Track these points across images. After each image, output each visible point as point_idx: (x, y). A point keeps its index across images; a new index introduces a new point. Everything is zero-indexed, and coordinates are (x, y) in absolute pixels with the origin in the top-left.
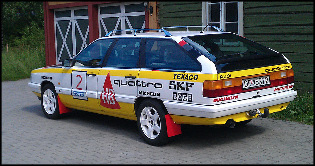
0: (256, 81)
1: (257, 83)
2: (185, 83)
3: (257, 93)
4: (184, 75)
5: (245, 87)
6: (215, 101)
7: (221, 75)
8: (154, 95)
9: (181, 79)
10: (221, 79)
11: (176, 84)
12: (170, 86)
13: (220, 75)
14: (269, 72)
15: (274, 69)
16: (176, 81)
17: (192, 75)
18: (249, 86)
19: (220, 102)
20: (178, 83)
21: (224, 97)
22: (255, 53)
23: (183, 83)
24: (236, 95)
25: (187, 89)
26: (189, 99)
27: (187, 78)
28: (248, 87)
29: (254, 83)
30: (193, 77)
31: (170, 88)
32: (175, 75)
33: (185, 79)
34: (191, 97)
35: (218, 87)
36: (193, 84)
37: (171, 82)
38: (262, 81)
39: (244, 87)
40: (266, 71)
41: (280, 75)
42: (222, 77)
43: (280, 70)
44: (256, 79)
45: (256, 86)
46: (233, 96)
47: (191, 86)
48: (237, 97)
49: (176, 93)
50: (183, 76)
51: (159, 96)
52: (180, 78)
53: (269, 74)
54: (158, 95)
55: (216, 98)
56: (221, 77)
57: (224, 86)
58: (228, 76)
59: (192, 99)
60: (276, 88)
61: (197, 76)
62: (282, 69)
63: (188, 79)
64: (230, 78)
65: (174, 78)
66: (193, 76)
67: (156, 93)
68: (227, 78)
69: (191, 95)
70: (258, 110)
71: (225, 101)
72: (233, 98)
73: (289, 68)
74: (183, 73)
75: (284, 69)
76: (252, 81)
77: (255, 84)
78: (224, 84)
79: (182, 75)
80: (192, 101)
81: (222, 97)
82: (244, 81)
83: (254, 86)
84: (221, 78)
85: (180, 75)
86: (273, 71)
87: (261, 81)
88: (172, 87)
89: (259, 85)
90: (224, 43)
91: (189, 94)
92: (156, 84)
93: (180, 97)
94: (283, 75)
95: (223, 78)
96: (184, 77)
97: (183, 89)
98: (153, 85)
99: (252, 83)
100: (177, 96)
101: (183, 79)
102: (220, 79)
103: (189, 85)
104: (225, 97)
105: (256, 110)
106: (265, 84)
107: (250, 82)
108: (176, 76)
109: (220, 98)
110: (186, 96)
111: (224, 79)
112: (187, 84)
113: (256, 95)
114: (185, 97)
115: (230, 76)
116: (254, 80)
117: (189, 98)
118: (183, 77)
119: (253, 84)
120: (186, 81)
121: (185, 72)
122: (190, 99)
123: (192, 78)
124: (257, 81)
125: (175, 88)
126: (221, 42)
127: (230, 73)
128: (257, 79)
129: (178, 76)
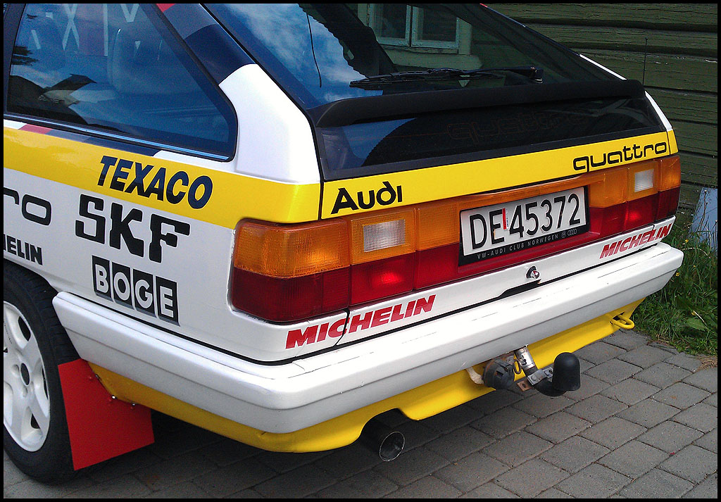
0: (529, 217)
1: (529, 225)
2: (147, 219)
3: (528, 275)
4: (149, 168)
5: (475, 246)
6: (294, 338)
7: (343, 192)
8: (21, 255)
9: (130, 190)
10: (343, 212)
11: (106, 213)
12: (82, 219)
13: (333, 188)
14: (591, 169)
15: (612, 158)
16: (110, 197)
17: (182, 176)
18: (494, 242)
19: (329, 341)
20: (117, 209)
21: (354, 313)
22: (531, 75)
23: (136, 215)
24: (425, 294)
25: (156, 255)
26: (163, 307)
27: (155, 191)
28: (488, 246)
29: (516, 226)
30: (186, 189)
31: (80, 227)
32: (108, 161)
33: (147, 194)
34: (174, 298)
35: (319, 260)
36: (184, 228)
37: (85, 200)
38: (555, 215)
39: (468, 250)
40: (579, 164)
41: (631, 182)
42: (350, 204)
43: (634, 160)
44: (528, 207)
45: (526, 237)
46: (404, 301)
47: (172, 240)
48: (425, 304)
49: (104, 263)
50: (142, 172)
51: (41, 263)
52: (128, 182)
53: (586, 181)
54: (36, 254)
55: (302, 326)
56: (343, 200)
57: (354, 252)
58: (386, 196)
59: (174, 308)
60: (610, 241)
61: (206, 181)
62: (643, 158)
63: (161, 198)
64: (396, 203)
65: (101, 183)
66: (185, 183)
67: (27, 244)
68: (377, 206)
69: (172, 285)
70: (526, 356)
71: (360, 333)
72: (403, 311)
73: (667, 153)
74: (144, 160)
75: (651, 154)
76: (510, 215)
77: (521, 230)
78: (361, 238)
79: (139, 166)
80: (175, 319)
81: (343, 315)
82: (472, 218)
83: (515, 239)
84: (339, 205)
85: (128, 164)
86: (607, 165)
87: (548, 215)
88: (90, 227)
89: (540, 233)
90: (414, 43)
91: (162, 282)
92: (28, 199)
93: (122, 285)
94: (643, 185)
95: (355, 207)
96: (147, 181)
97: (136, 247)
98: (17, 202)
99: (508, 228)
100: (108, 279)
101: (141, 192)
102: (335, 211)
103: (167, 229)
104: (362, 312)
105: (516, 352)
106: (566, 226)
107: (498, 220)
108: (112, 170)
109: (331, 320)
110: (151, 290)
111: (361, 210)
112: (157, 221)
113: (523, 281)
114: (143, 290)
115: (397, 193)
116: (518, 212)
117: (164, 301)
118: (138, 183)
119: (512, 231)
120: (151, 206)
121: (152, 151)
122: (167, 307)
123: (181, 195)
124: (534, 216)
125: (99, 238)
126: (407, 37)
127: (395, 179)
128: (535, 205)
129: (119, 174)
